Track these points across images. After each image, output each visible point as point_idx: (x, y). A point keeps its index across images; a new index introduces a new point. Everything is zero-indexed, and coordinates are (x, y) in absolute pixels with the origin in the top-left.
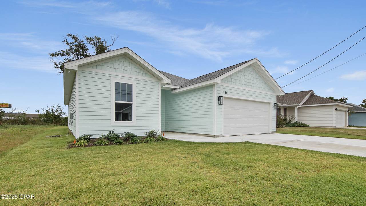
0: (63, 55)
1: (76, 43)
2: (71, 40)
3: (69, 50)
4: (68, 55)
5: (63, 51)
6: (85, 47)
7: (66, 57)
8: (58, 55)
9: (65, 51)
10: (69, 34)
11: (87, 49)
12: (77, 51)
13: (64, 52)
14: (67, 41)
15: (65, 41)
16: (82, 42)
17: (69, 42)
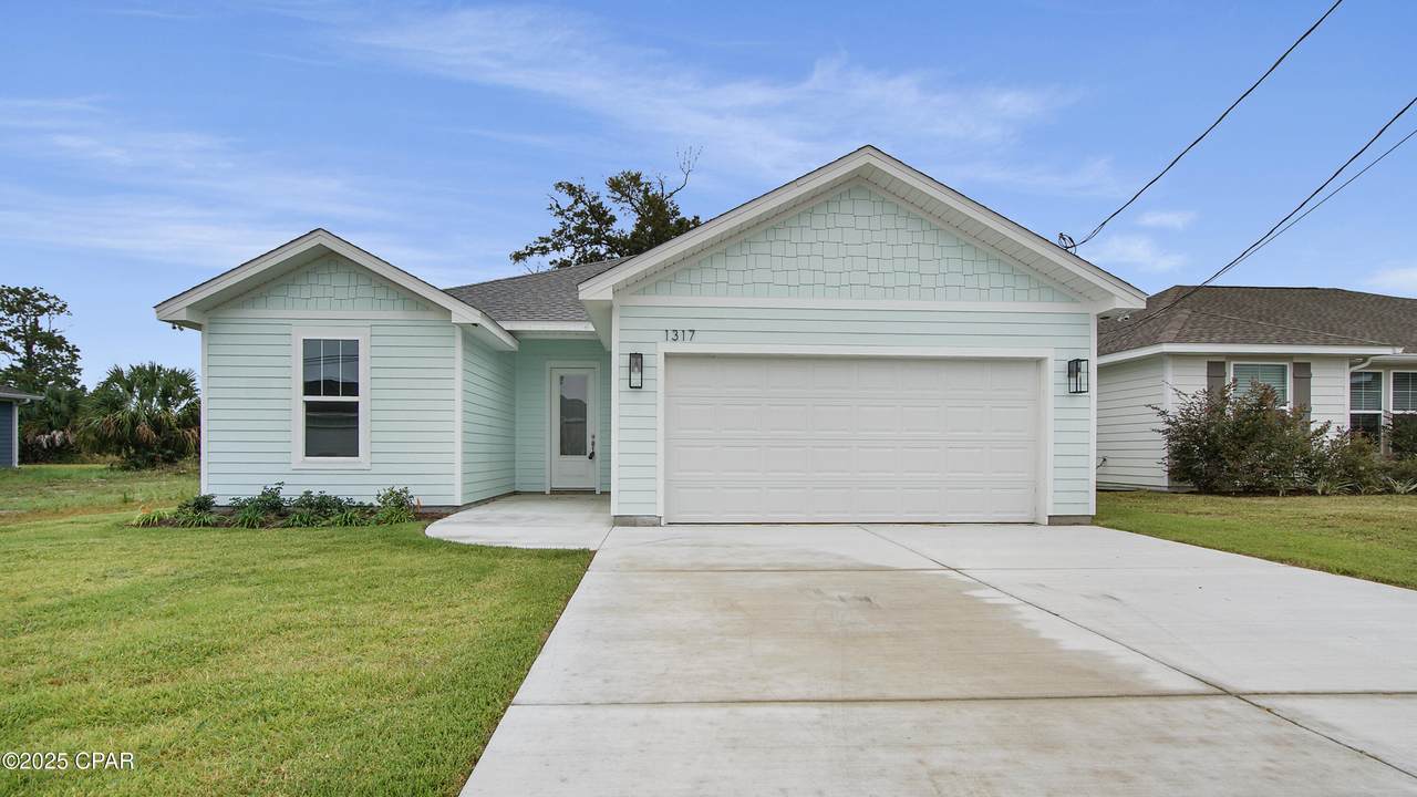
0: (544, 251)
1: (581, 207)
2: (566, 201)
3: (561, 233)
4: (556, 247)
5: (542, 240)
6: (605, 213)
7: (555, 255)
8: (532, 252)
9: (551, 237)
10: (560, 184)
11: (613, 219)
12: (581, 229)
13: (548, 240)
14: (558, 206)
15: (554, 205)
16: (595, 198)
17: (564, 207)
